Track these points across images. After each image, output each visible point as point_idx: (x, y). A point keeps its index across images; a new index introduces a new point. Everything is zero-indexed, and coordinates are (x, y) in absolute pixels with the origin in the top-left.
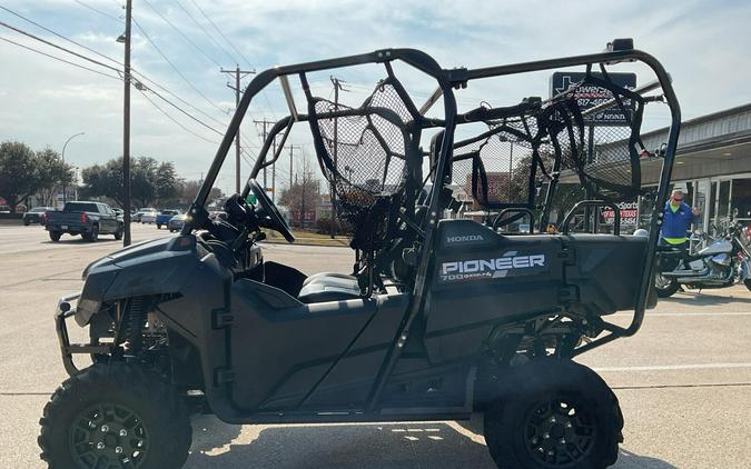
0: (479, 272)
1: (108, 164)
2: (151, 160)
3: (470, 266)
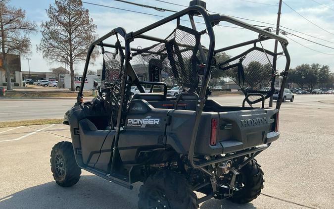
0: (137, 124)
1: (296, 68)
2: (317, 65)
3: (135, 121)
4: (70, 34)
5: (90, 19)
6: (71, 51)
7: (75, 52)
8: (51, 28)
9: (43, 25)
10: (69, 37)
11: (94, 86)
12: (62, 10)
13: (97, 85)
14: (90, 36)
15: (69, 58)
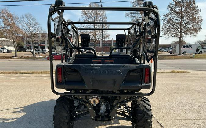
4: (181, 18)
5: (196, 6)
6: (181, 29)
7: (184, 30)
8: (170, 16)
9: (164, 16)
10: (180, 20)
11: (196, 51)
12: (177, 4)
13: (199, 50)
14: (195, 18)
15: (179, 34)
